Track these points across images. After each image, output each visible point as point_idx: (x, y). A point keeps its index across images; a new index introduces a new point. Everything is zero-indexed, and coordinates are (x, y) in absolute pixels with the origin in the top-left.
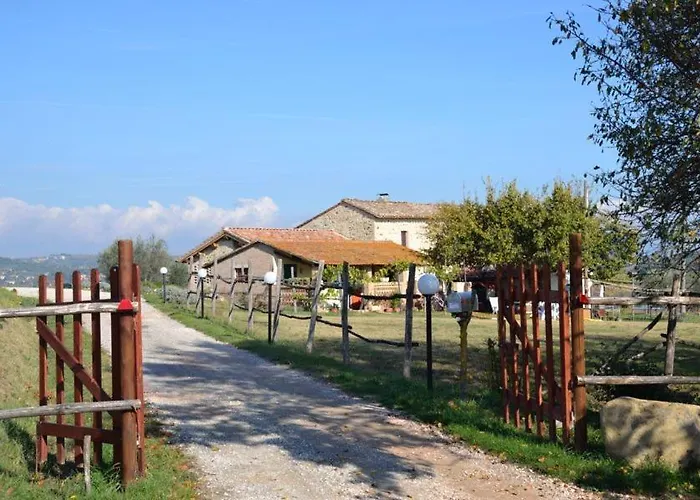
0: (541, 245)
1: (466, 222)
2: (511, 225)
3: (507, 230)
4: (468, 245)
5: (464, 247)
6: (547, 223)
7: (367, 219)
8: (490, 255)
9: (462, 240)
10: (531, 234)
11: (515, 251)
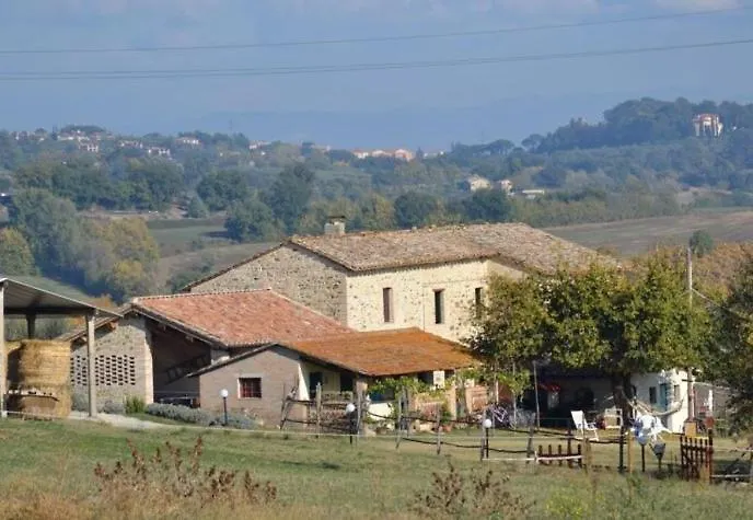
0: (634, 343)
1: (533, 308)
2: (594, 312)
3: (590, 322)
4: (535, 340)
5: (531, 342)
6: (643, 315)
7: (331, 272)
8: (567, 355)
9: (528, 334)
10: (620, 327)
11: (600, 350)
